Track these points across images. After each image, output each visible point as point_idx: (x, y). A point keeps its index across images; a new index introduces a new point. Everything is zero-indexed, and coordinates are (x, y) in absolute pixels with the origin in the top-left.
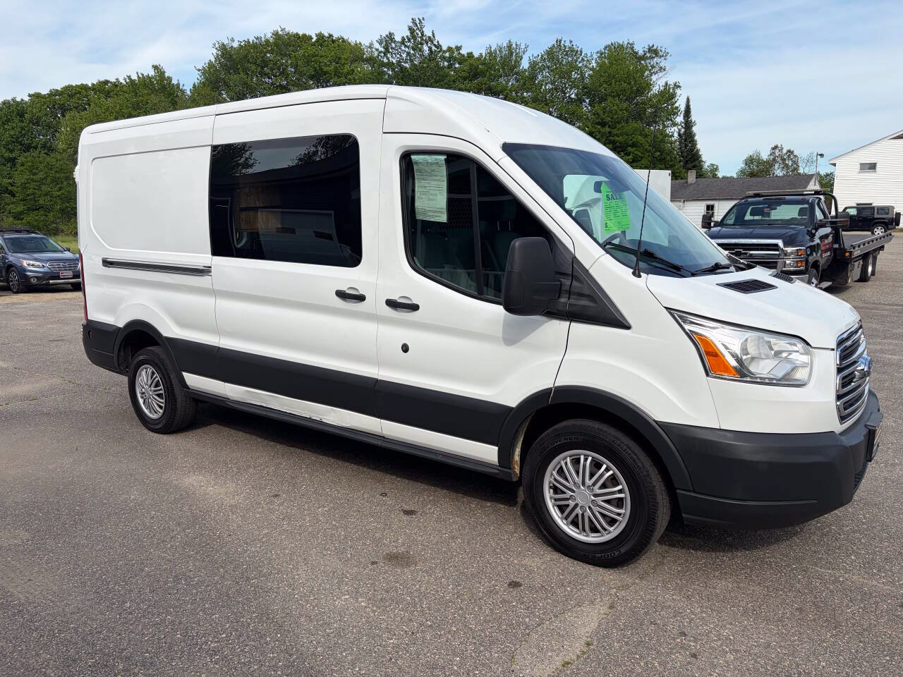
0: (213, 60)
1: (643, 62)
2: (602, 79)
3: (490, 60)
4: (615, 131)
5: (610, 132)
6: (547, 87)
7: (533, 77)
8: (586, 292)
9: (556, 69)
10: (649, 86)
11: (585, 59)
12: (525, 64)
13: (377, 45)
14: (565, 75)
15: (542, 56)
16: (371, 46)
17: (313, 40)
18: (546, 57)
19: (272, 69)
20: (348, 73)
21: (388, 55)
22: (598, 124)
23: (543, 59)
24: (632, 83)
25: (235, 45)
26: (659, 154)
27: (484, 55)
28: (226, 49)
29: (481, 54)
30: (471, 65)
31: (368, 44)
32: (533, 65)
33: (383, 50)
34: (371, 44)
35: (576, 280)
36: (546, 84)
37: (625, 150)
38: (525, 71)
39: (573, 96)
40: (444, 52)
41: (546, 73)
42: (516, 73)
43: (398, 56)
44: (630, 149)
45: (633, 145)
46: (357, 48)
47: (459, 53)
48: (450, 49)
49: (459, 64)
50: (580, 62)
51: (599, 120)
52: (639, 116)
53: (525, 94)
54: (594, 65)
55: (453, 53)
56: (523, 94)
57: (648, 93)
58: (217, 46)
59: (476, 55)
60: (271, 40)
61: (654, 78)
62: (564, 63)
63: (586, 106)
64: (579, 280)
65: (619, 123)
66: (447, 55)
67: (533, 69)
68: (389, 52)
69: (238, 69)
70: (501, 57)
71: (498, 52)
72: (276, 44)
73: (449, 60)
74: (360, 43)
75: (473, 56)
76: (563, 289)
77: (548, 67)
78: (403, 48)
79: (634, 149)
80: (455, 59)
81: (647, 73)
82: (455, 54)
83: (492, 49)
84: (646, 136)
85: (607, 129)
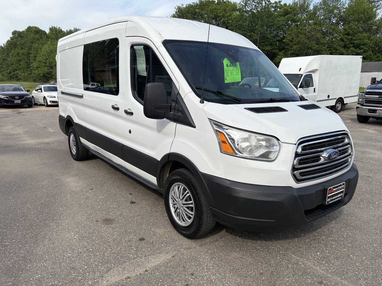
0: (175, 13)
1: (373, 4)
2: (350, 13)
3: (294, 6)
4: (354, 38)
5: (352, 38)
6: (322, 18)
7: (315, 13)
8: (180, 109)
9: (327, 9)
10: (375, 15)
11: (342, 4)
12: (311, 8)
13: (242, 3)
14: (331, 12)
15: (320, 3)
16: (240, 4)
17: (216, 3)
18: (322, 3)
19: (198, 16)
20: (229, 16)
21: (246, 7)
22: (346, 34)
23: (321, 5)
24: (366, 14)
25: (184, 6)
26: (378, 48)
27: (291, 4)
28: (180, 9)
29: (290, 4)
30: (285, 9)
31: (239, 3)
32: (315, 8)
33: (244, 5)
34: (240, 2)
35: (177, 104)
36: (321, 16)
37: (359, 47)
38: (311, 10)
39: (334, 22)
40: (273, 4)
41: (321, 11)
42: (307, 12)
43: (251, 7)
44: (362, 46)
45: (364, 45)
46: (235, 5)
47: (280, 4)
48: (276, 2)
49: (280, 9)
50: (339, 5)
51: (346, 33)
52: (369, 30)
53: (310, 21)
54: (347, 6)
55: (277, 4)
56: (309, 21)
57: (374, 19)
58: (177, 8)
59: (288, 4)
60: (199, 3)
61: (378, 11)
62: (331, 6)
63: (340, 26)
64: (178, 104)
65: (357, 34)
66: (274, 5)
67: (315, 10)
68: (247, 5)
69: (184, 16)
70: (300, 4)
71: (298, 2)
72: (200, 5)
73: (275, 7)
74: (236, 3)
75: (286, 5)
76: (172, 107)
77: (323, 8)
78: (253, 3)
79: (364, 46)
80: (278, 7)
81: (374, 9)
82: (278, 5)
83: (296, 1)
84: (371, 40)
85: (350, 37)
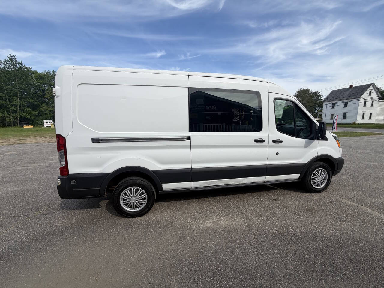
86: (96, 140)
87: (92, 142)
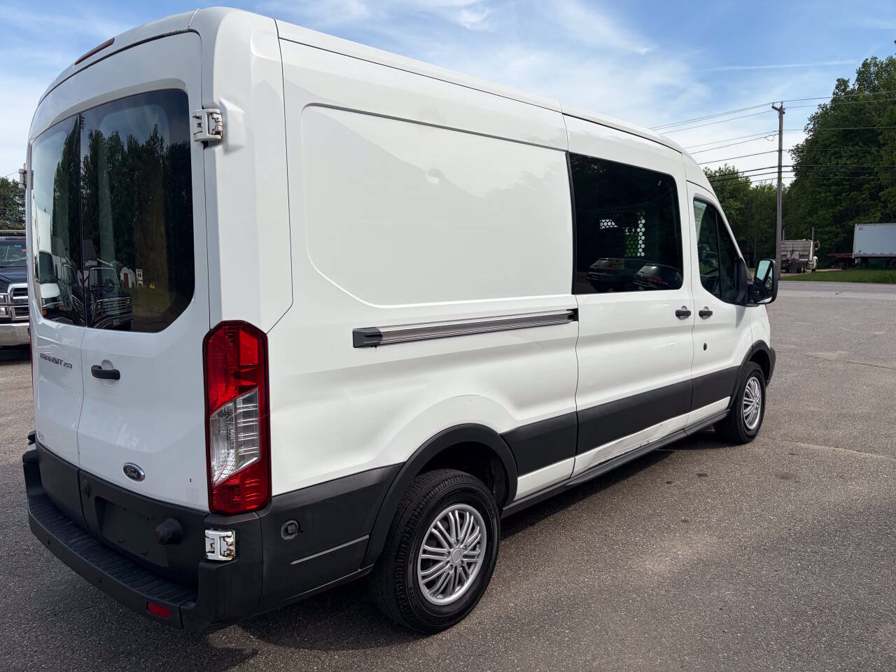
86: (367, 338)
87: (355, 347)
